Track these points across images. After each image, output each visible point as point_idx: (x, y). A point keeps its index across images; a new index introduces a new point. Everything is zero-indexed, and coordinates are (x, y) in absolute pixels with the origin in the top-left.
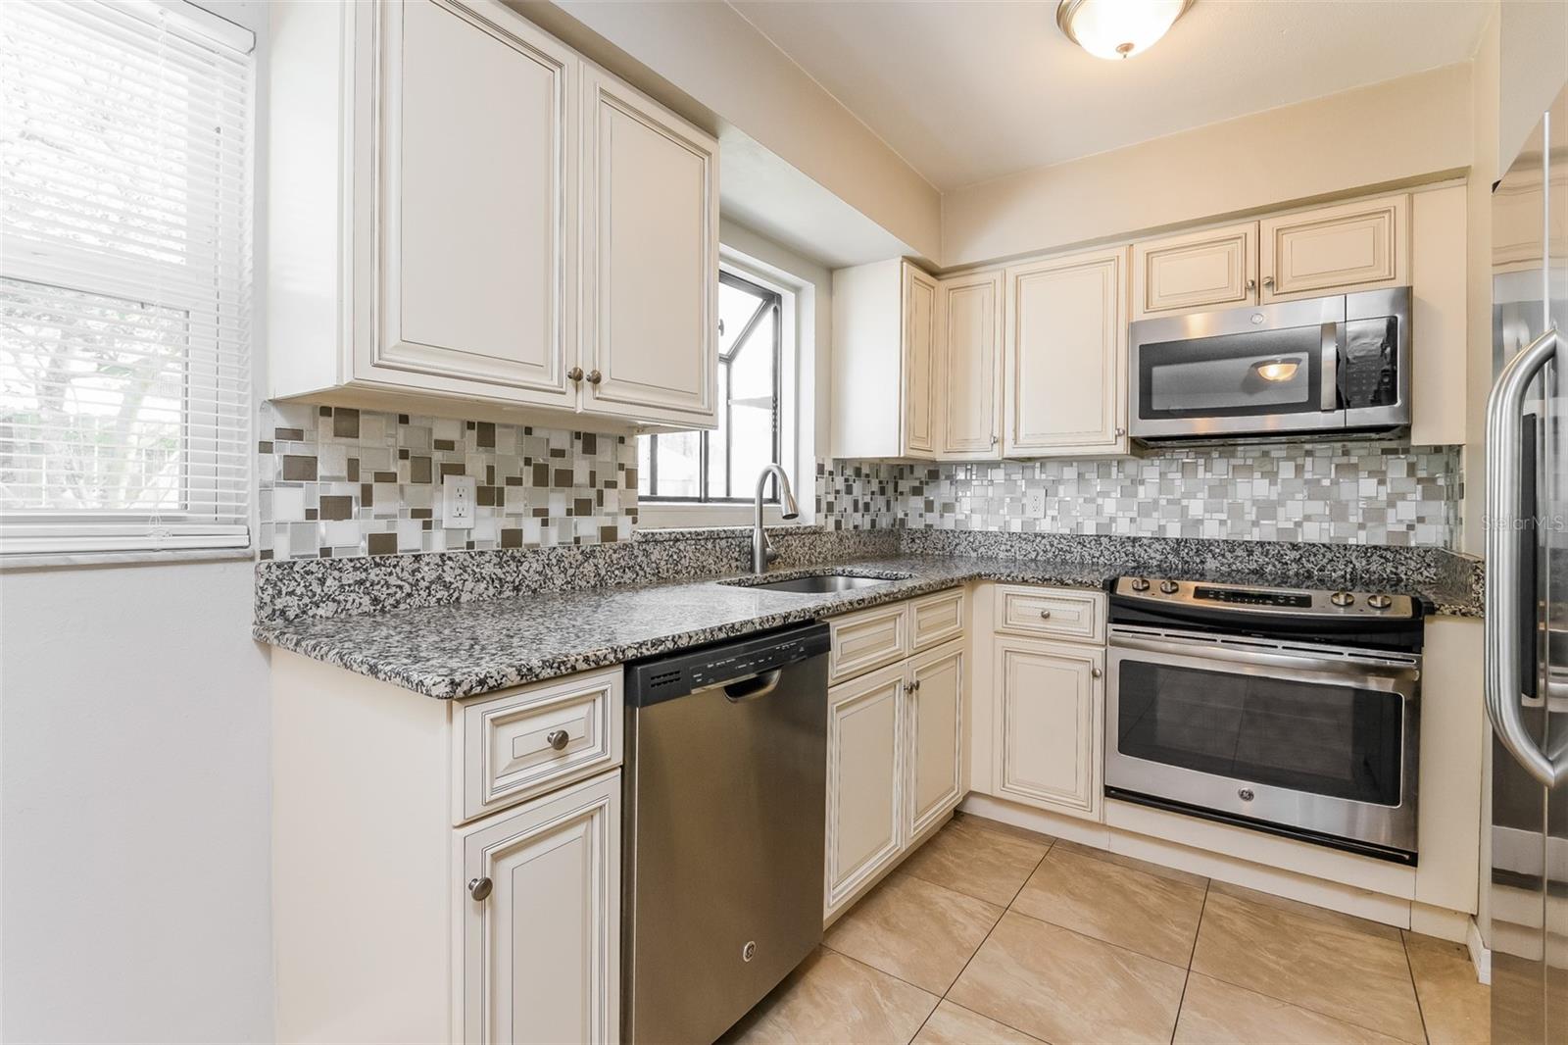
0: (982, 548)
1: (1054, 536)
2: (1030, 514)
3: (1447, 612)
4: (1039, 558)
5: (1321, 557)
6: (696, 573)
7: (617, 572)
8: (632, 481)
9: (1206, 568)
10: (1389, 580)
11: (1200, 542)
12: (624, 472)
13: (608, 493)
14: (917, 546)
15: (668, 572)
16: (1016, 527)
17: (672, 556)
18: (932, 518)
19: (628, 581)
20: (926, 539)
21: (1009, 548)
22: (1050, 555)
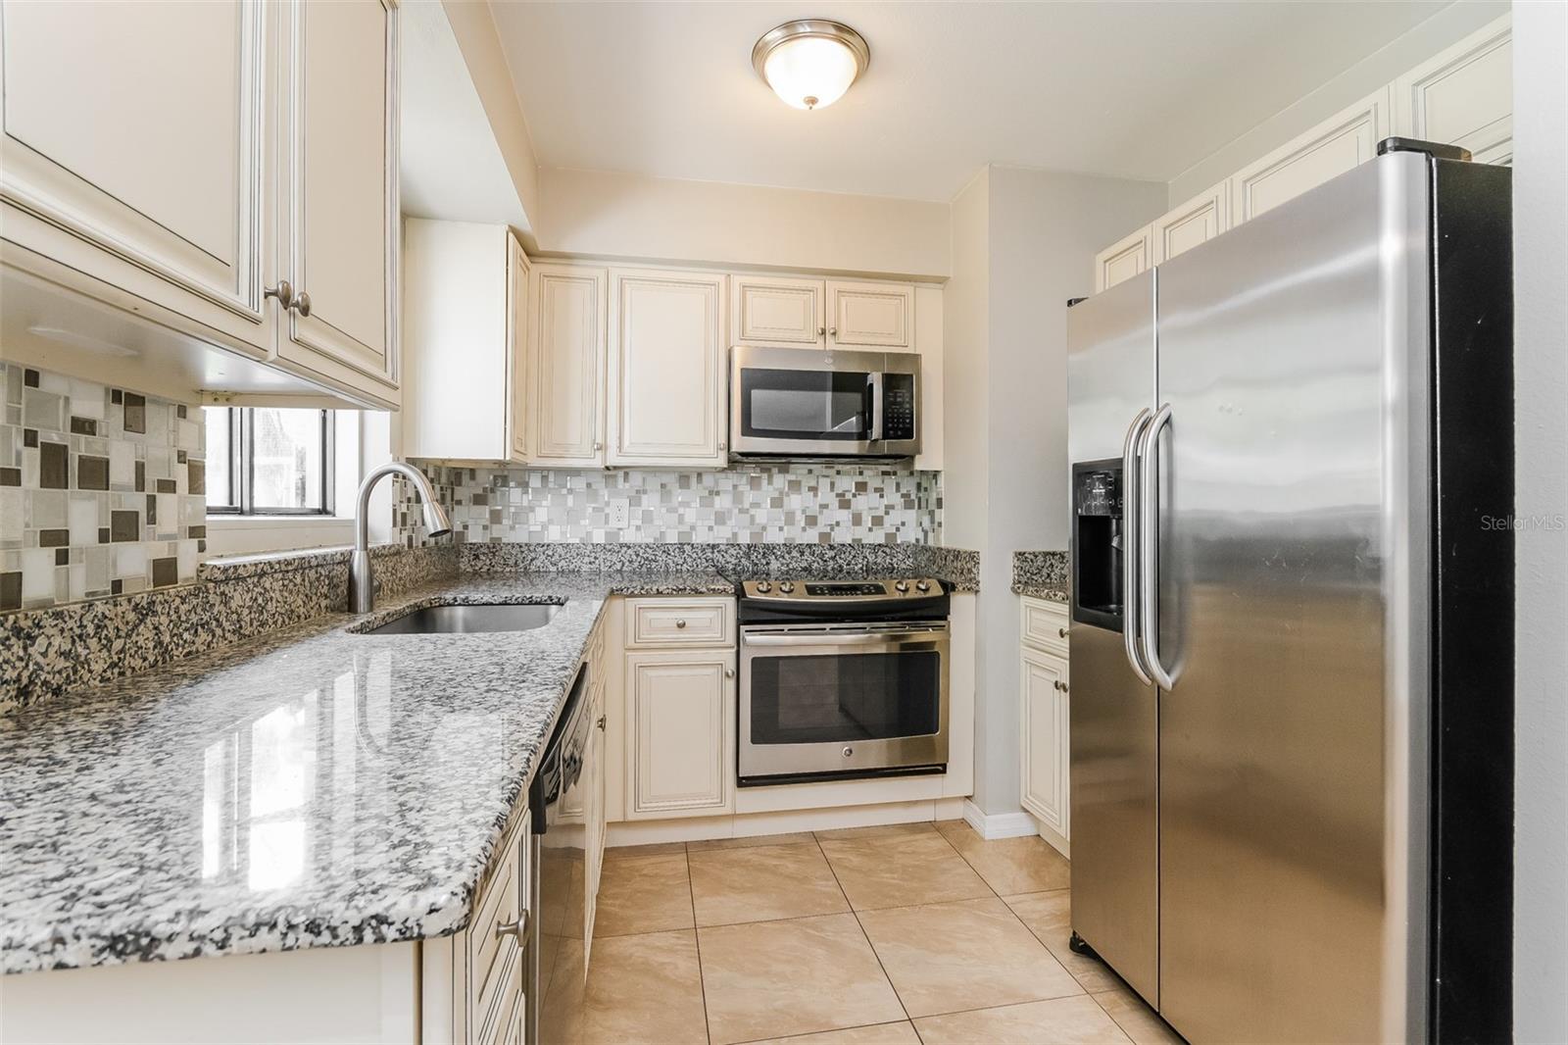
0: (563, 561)
1: (640, 546)
2: (613, 524)
3: (961, 589)
4: (625, 568)
5: (847, 554)
6: (284, 621)
7: (186, 636)
8: (196, 484)
9: (771, 569)
10: (888, 568)
11: (766, 546)
12: (186, 466)
13: (164, 500)
14: (483, 564)
15: (251, 625)
16: (599, 537)
17: (256, 599)
18: (496, 531)
19: (202, 648)
20: (494, 555)
21: (593, 560)
22: (636, 564)
